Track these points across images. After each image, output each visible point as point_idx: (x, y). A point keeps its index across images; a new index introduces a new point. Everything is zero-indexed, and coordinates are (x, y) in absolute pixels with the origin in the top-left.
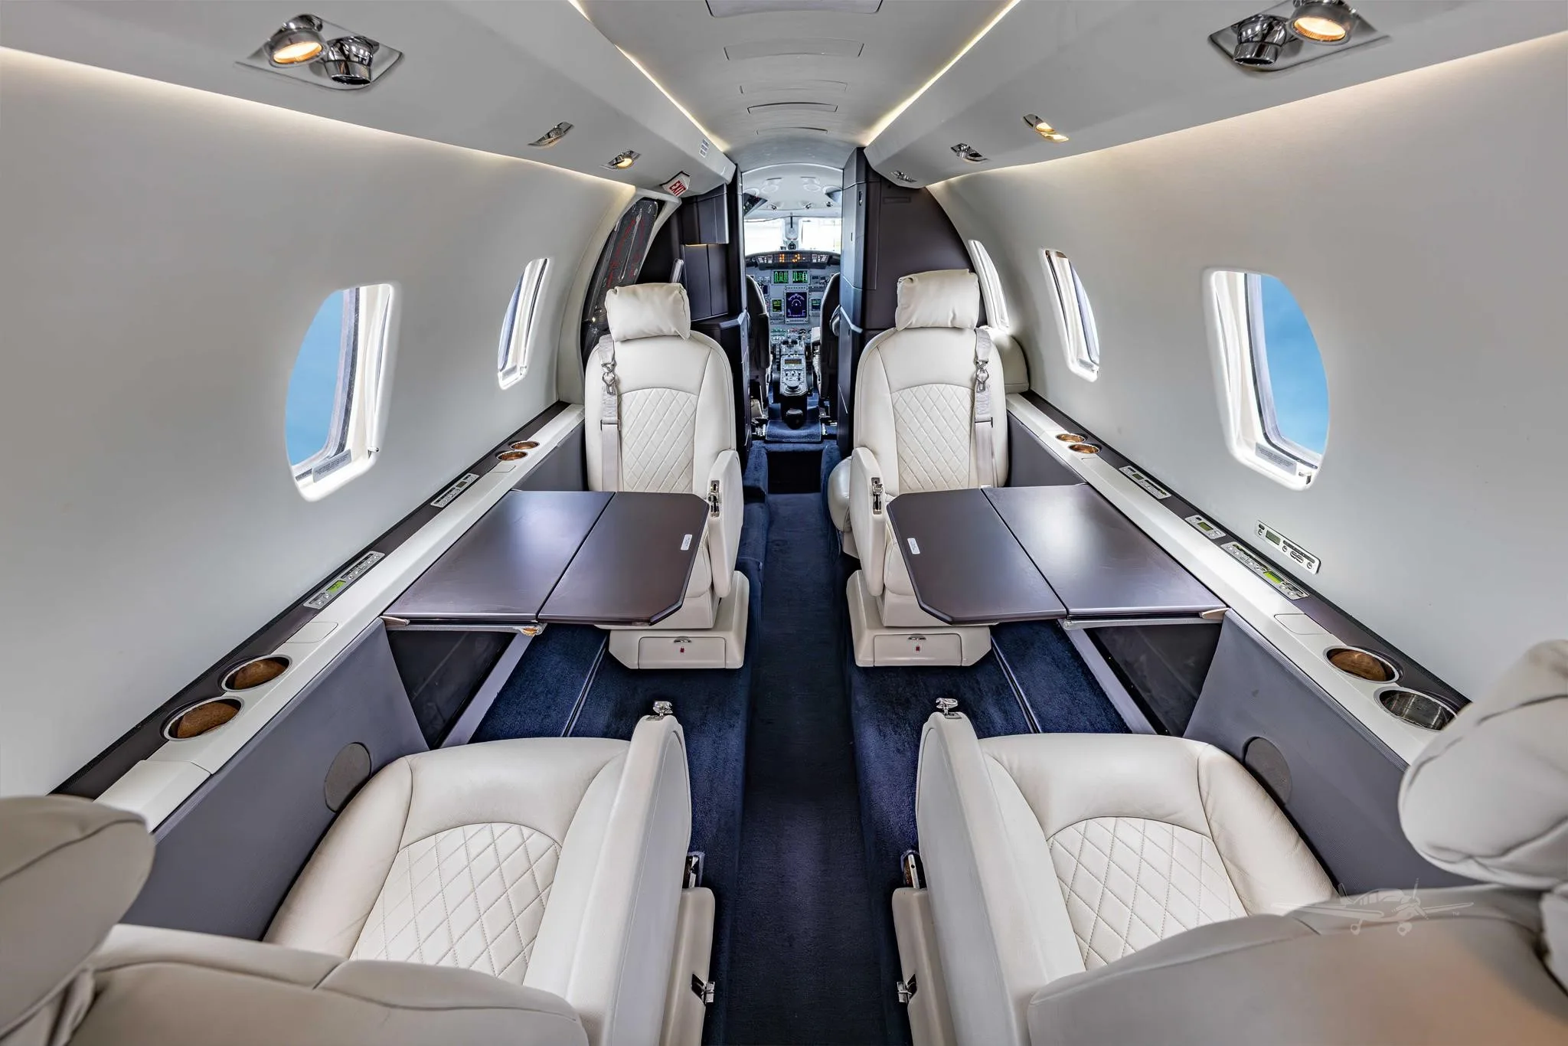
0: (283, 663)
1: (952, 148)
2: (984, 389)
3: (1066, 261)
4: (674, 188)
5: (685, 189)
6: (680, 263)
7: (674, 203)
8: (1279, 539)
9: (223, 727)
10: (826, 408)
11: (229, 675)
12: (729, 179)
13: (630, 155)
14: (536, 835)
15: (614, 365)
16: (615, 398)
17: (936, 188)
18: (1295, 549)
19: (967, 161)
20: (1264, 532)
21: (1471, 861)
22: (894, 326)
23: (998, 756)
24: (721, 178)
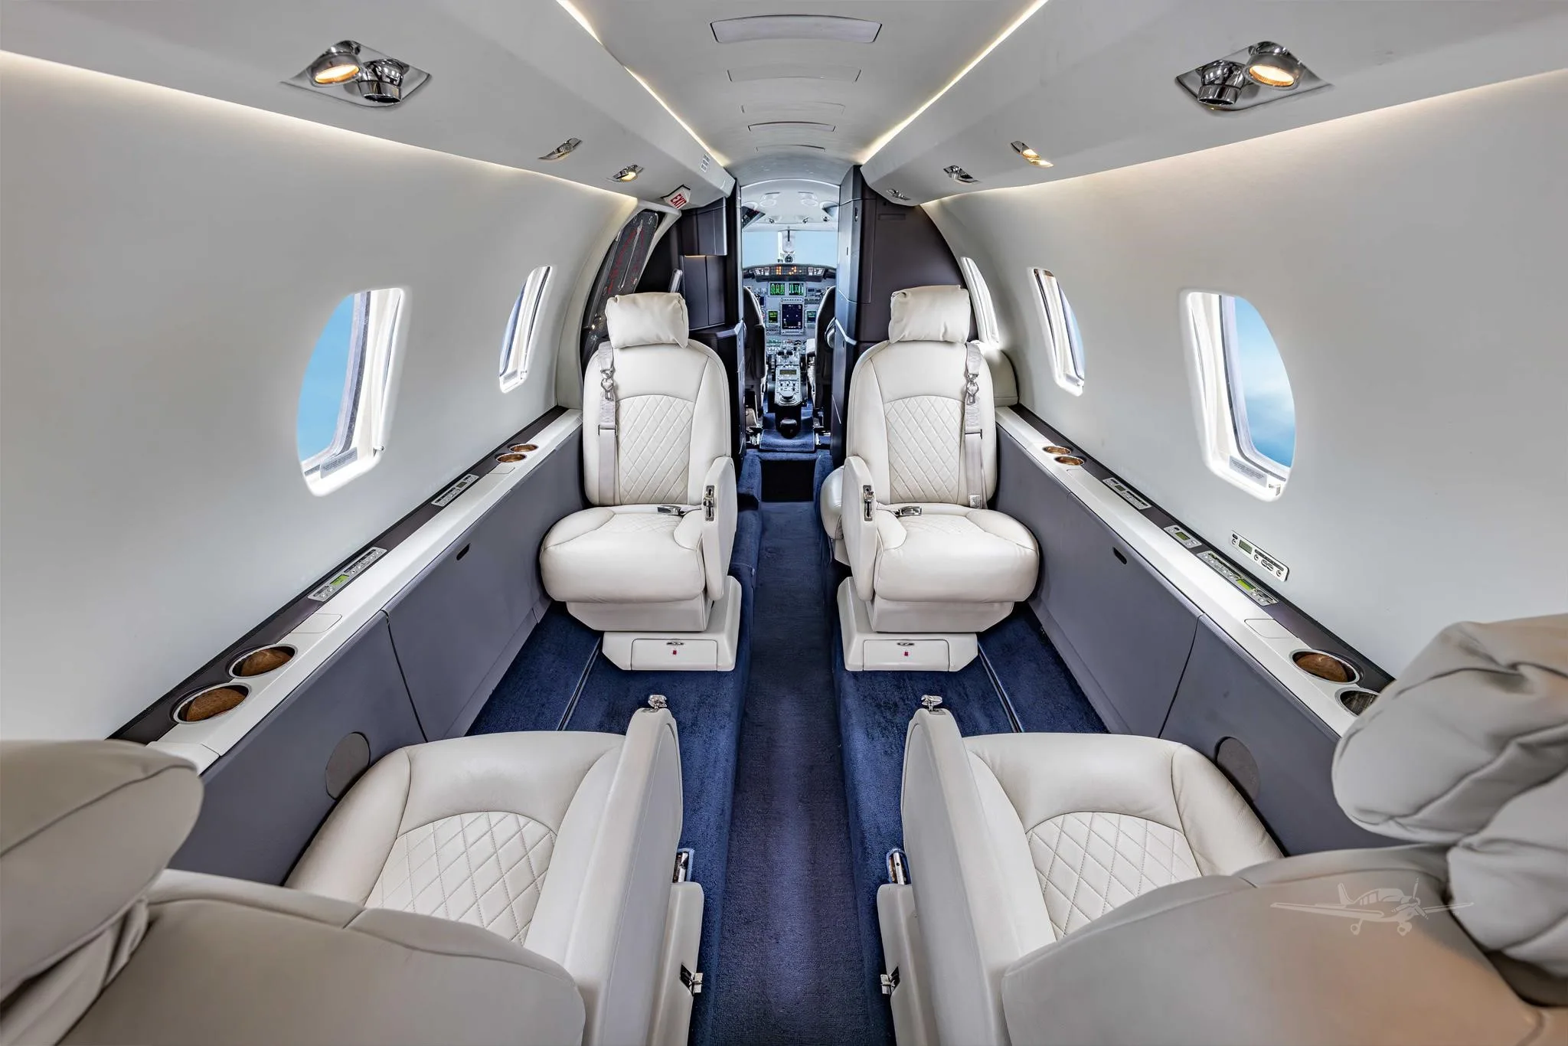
0: (290, 652)
1: (945, 170)
2: (974, 402)
3: (1054, 279)
4: (675, 200)
5: (685, 202)
6: (679, 274)
7: (674, 215)
8: (1251, 548)
9: (230, 711)
10: (820, 418)
11: (236, 663)
12: (728, 192)
13: (634, 169)
14: (532, 823)
15: (613, 372)
16: (613, 403)
17: (930, 206)
18: (1266, 558)
19: (958, 181)
20: (1238, 541)
21: (1391, 823)
22: (888, 339)
23: (980, 752)
24: (721, 192)
